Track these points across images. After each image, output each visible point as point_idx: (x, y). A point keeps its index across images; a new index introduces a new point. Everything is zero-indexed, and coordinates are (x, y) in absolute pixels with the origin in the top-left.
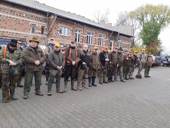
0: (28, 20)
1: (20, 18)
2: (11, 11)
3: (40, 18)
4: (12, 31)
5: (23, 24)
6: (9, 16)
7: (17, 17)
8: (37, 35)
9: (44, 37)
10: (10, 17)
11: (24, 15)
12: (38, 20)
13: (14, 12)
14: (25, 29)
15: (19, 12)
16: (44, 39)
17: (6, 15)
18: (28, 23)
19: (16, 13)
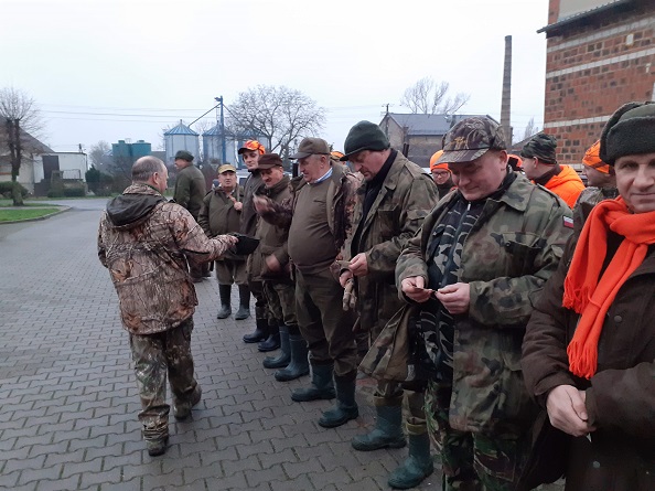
0: (642, 54)
1: (615, 60)
2: (591, 47)
4: (590, 121)
5: (623, 81)
6: (584, 67)
7: (607, 62)
10: (587, 72)
11: (630, 40)
13: (599, 46)
15: (614, 35)
17: (577, 69)
18: (642, 69)
19: (603, 48)
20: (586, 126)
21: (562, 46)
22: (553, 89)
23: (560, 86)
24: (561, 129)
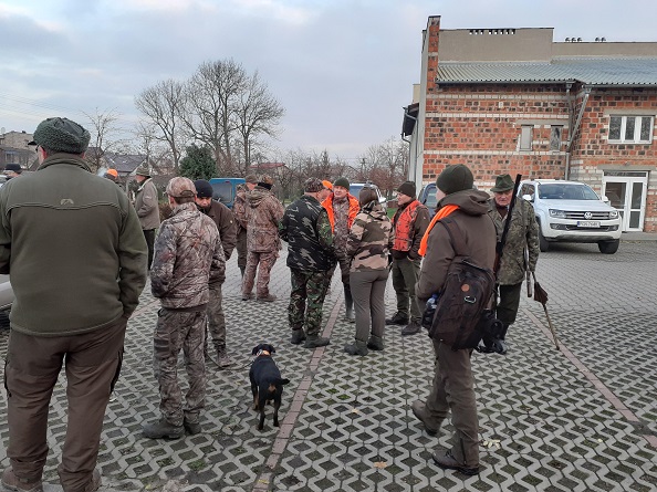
0: (509, 116)
1: (489, 116)
2: (469, 103)
3: (545, 104)
4: (469, 153)
5: (496, 130)
6: (463, 115)
7: (483, 116)
8: (537, 153)
9: (560, 157)
10: (466, 119)
11: (501, 105)
12: (540, 110)
13: (476, 103)
14: (503, 141)
15: (487, 99)
16: (559, 163)
17: (456, 115)
18: (510, 125)
19: (479, 105)
20: (466, 156)
21: (442, 96)
22: (433, 126)
23: (440, 125)
24: (442, 156)
